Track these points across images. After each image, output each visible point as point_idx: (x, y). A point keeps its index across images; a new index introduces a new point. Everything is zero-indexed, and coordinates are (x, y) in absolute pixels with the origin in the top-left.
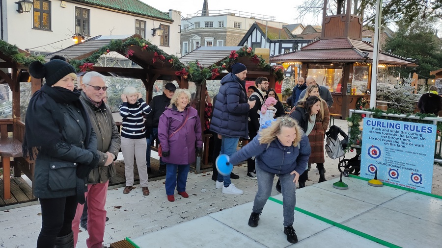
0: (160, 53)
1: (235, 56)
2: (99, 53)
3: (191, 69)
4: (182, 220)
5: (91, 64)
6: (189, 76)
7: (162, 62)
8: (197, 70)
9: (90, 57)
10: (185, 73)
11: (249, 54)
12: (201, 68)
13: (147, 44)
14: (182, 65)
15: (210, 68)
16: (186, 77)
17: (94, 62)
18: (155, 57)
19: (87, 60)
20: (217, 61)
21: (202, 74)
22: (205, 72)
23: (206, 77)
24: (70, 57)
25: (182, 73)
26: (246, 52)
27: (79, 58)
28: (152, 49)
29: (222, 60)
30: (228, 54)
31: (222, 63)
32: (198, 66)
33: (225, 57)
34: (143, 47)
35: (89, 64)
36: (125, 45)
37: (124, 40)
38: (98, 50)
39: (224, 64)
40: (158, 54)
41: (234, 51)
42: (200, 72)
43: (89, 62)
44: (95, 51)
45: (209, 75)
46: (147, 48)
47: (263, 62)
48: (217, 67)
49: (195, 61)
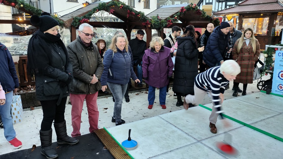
0: (132, 10)
1: (184, 11)
2: (92, 12)
3: (153, 20)
4: (144, 118)
5: (87, 19)
6: (151, 25)
7: (133, 16)
8: (157, 21)
9: (86, 15)
10: (149, 24)
11: (194, 9)
12: (160, 20)
13: (123, 5)
14: (147, 18)
15: (166, 19)
16: (149, 26)
17: (89, 18)
18: (129, 13)
19: (85, 17)
20: (172, 15)
21: (160, 24)
22: (163, 22)
23: (163, 25)
24: (74, 16)
25: (147, 24)
26: (192, 8)
27: (80, 16)
28: (126, 8)
29: (175, 14)
30: (179, 10)
31: (174, 15)
32: (158, 19)
33: (177, 11)
34: (120, 7)
35: (86, 19)
36: (108, 6)
37: (108, 3)
38: (91, 10)
39: (176, 16)
40: (130, 11)
41: (183, 7)
42: (159, 23)
43: (86, 18)
44: (90, 11)
45: (165, 24)
46: (122, 7)
47: (204, 14)
48: (171, 19)
49: (156, 15)
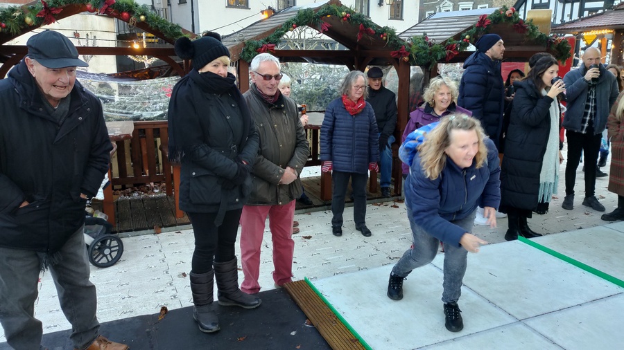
0: (368, 24)
1: (486, 23)
2: (283, 29)
3: (414, 46)
4: (390, 261)
5: (272, 45)
6: (410, 57)
7: (371, 38)
8: (423, 48)
9: (271, 36)
10: (405, 54)
11: (509, 19)
12: (430, 44)
13: (349, 13)
14: (401, 42)
15: (444, 43)
16: (406, 59)
17: (276, 43)
18: (361, 32)
19: (267, 40)
20: (457, 33)
21: (430, 53)
22: (436, 50)
23: (436, 57)
24: (246, 38)
25: (400, 54)
26: (505, 16)
27: (257, 38)
28: (356, 20)
29: (464, 31)
30: (475, 22)
31: (464, 34)
32: (425, 43)
33: (470, 25)
34: (343, 17)
35: (269, 45)
36: (318, 17)
37: (317, 9)
38: (282, 26)
39: (467, 37)
40: (365, 27)
41: (484, 16)
42: (428, 51)
43: (270, 43)
44: (277, 27)
45: (442, 55)
46: (348, 18)
47: (534, 30)
48: (455, 42)
49: (422, 34)
